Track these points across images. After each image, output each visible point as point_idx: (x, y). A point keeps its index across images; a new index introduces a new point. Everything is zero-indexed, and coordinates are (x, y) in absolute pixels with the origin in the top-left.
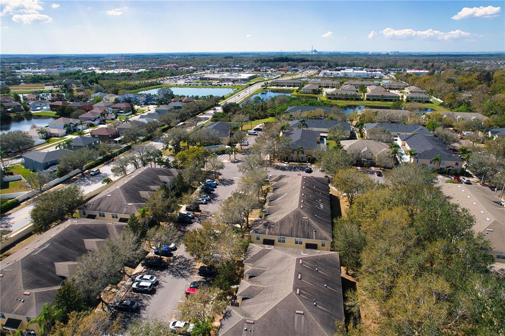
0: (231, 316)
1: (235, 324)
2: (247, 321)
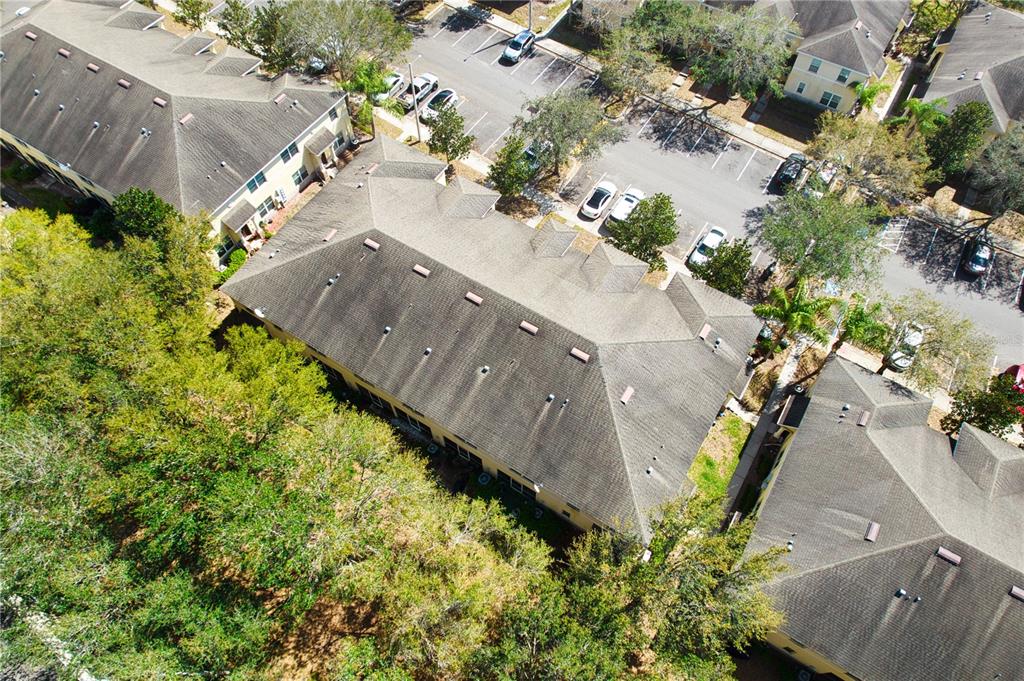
2: (867, 413)
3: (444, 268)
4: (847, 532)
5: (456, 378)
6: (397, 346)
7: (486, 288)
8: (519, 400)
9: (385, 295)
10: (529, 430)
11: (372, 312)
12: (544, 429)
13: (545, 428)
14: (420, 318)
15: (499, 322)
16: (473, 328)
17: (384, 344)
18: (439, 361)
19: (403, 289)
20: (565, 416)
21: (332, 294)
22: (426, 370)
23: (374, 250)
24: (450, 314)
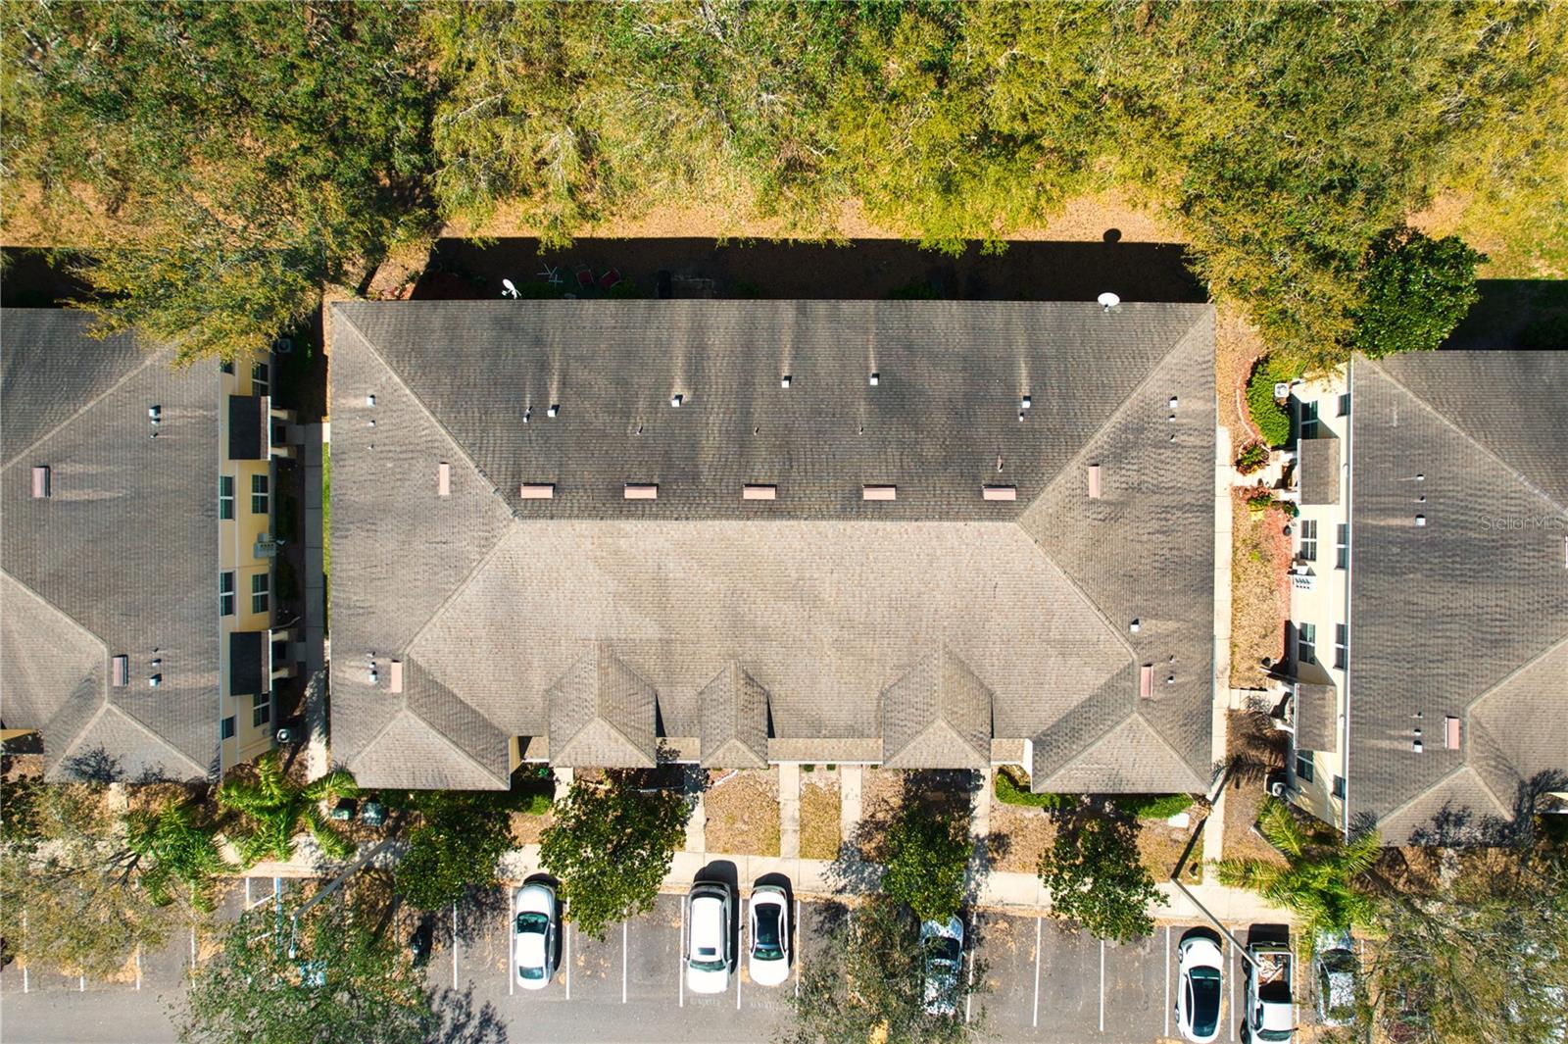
0: (95, 754)
1: (139, 727)
2: (117, 682)
3: (843, 514)
4: (79, 468)
5: (718, 370)
6: (843, 366)
7: (748, 519)
8: (601, 385)
9: (917, 428)
10: (566, 357)
11: (921, 393)
12: (543, 367)
13: (542, 370)
14: (833, 423)
15: (695, 477)
16: (734, 448)
17: (866, 358)
18: (761, 379)
19: (892, 451)
20: (520, 399)
21: (1011, 387)
22: (774, 356)
23: (990, 486)
24: (785, 449)
